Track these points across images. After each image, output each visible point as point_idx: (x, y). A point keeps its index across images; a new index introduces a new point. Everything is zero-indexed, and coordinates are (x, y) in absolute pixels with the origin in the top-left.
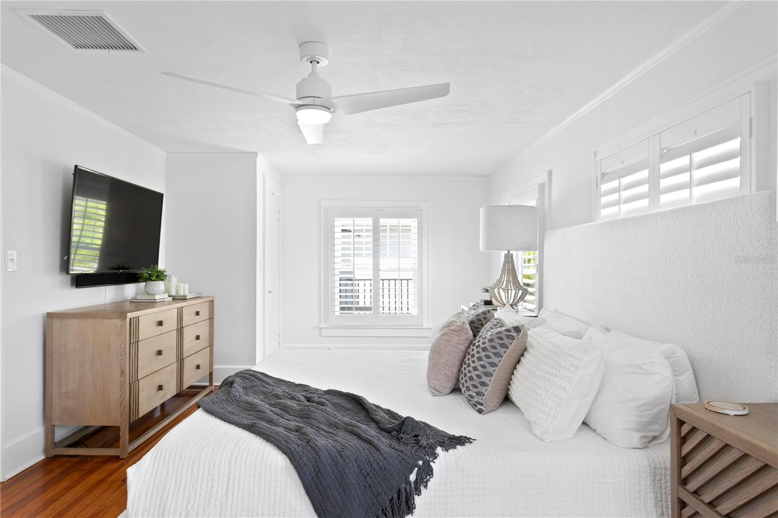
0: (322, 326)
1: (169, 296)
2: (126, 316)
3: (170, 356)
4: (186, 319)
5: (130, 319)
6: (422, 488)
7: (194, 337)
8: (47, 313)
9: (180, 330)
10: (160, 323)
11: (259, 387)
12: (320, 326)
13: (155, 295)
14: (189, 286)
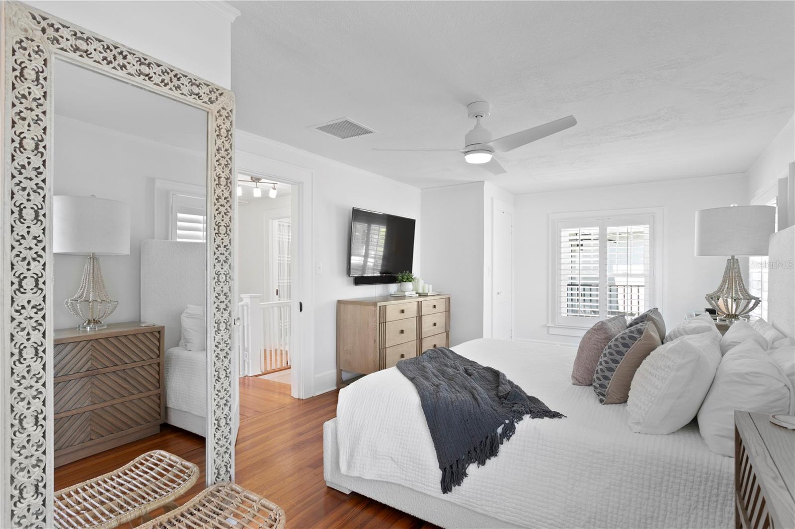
0: (550, 324)
1: (416, 293)
2: (377, 304)
3: (411, 335)
4: (424, 310)
5: (380, 306)
6: (505, 440)
7: (432, 324)
8: (338, 300)
9: (419, 317)
10: (403, 311)
11: (440, 359)
12: (548, 325)
13: (405, 292)
14: (432, 286)
